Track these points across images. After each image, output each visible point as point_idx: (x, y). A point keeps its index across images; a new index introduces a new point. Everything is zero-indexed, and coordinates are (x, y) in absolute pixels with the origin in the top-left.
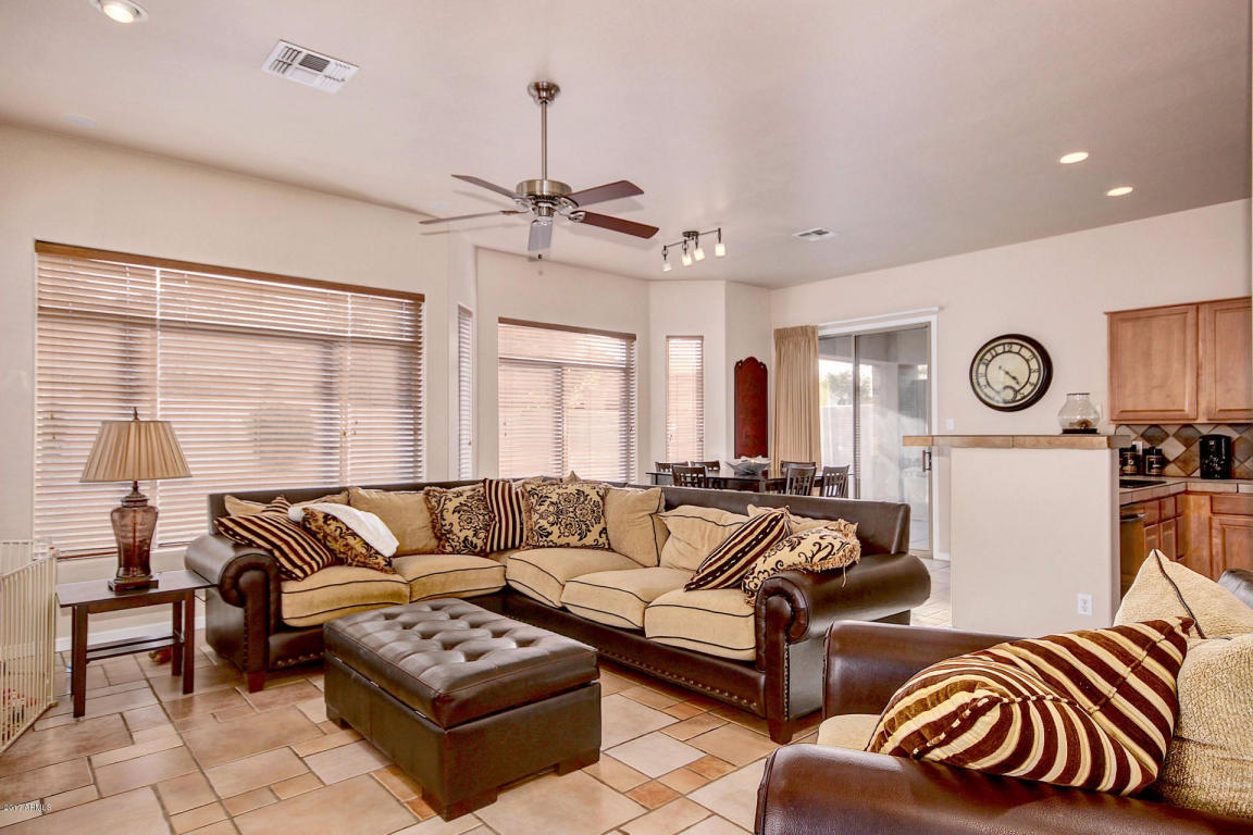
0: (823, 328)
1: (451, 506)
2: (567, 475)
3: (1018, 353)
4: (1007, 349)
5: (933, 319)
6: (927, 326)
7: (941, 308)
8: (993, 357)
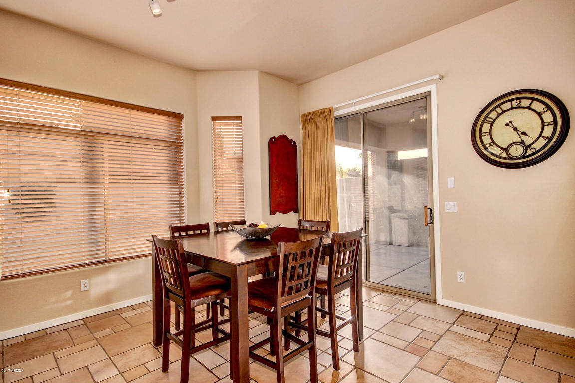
0: (338, 109)
3: (528, 108)
4: (515, 104)
5: (433, 88)
6: (427, 96)
7: (442, 77)
8: (499, 115)
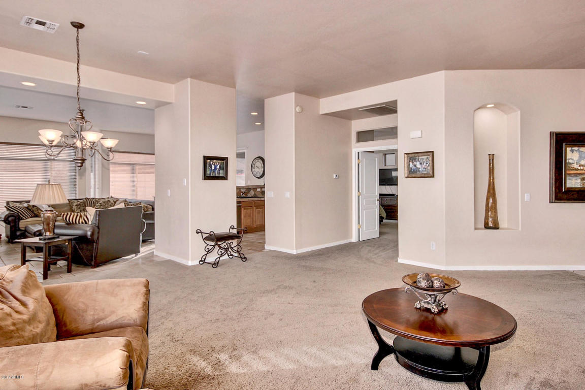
1: (75, 204)
2: (110, 197)
5: (246, 151)
6: (244, 153)
